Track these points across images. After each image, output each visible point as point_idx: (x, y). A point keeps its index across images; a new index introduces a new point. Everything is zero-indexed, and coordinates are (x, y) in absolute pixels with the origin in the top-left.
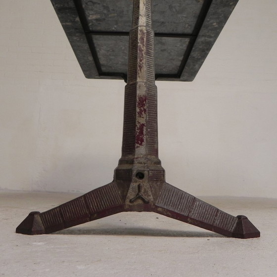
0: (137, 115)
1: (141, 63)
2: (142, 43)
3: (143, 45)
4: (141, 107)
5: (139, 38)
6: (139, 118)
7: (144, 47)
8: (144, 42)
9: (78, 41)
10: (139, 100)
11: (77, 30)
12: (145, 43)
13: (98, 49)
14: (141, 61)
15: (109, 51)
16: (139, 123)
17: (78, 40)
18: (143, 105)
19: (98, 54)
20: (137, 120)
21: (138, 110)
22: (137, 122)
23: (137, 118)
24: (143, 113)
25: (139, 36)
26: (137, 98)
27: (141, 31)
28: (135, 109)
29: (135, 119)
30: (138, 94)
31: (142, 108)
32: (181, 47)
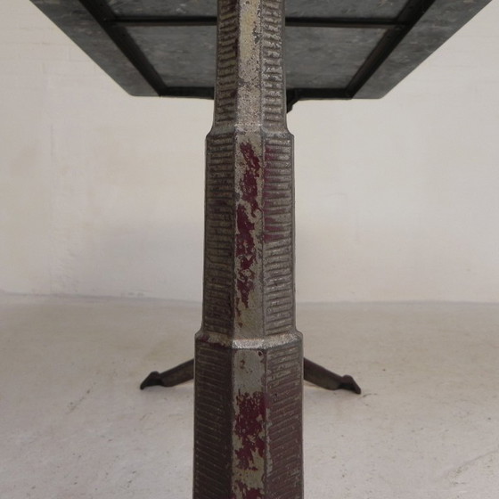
0: (236, 461)
1: (247, 273)
2: (251, 196)
3: (255, 206)
4: (248, 433)
5: (237, 180)
6: (242, 471)
7: (257, 213)
8: (255, 192)
9: (91, 35)
10: (242, 412)
11: (81, 15)
12: (258, 199)
13: (145, 50)
14: (246, 265)
15: (174, 52)
16: (242, 486)
17: (90, 33)
18: (255, 428)
19: (149, 58)
20: (234, 479)
21: (237, 443)
22: (234, 484)
23: (235, 470)
24: (255, 454)
25: (239, 172)
26: (235, 402)
27: (247, 149)
28: (229, 442)
29: (230, 473)
30: (236, 391)
31: (252, 439)
32: (361, 44)
